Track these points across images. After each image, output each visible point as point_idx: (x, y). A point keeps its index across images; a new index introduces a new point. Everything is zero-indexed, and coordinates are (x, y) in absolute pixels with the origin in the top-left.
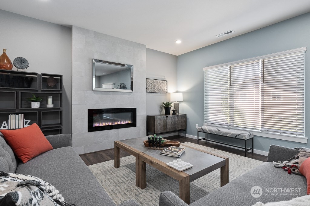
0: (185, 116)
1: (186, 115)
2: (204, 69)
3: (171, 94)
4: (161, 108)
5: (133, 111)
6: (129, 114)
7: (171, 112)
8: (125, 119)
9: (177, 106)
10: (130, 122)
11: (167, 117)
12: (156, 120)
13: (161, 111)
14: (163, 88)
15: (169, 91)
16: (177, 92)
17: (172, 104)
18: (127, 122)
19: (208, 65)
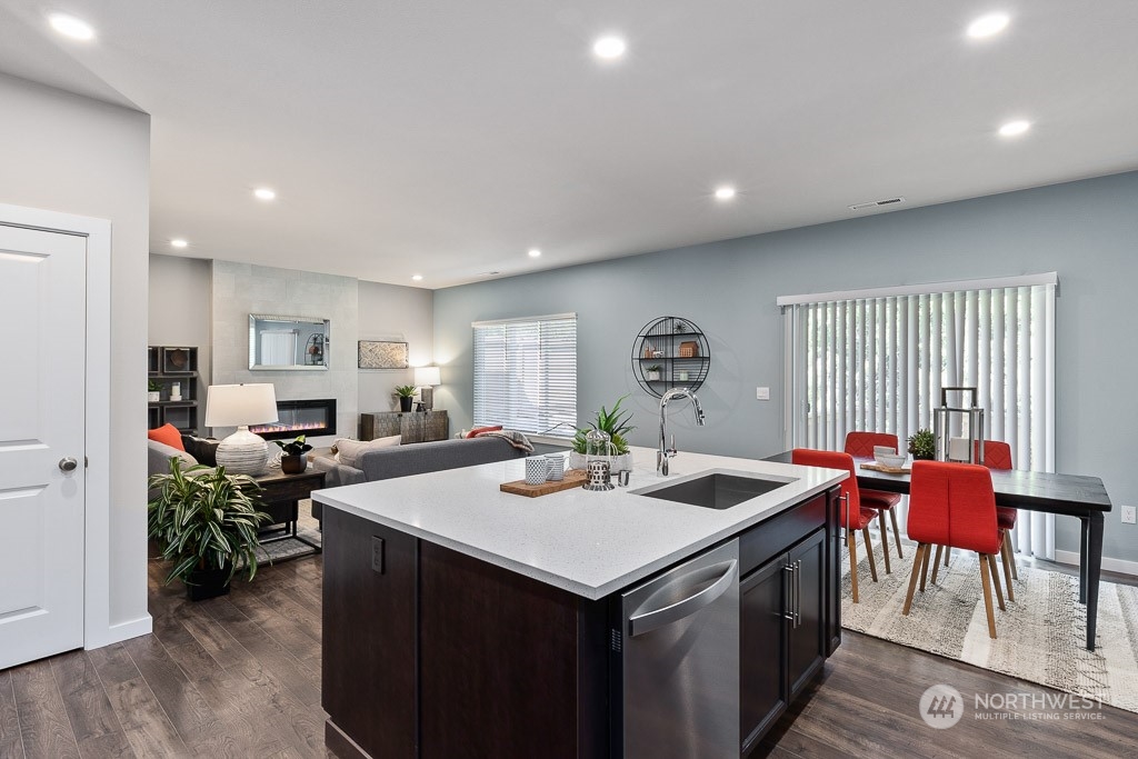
0: (444, 414)
1: (446, 412)
2: (474, 325)
3: (416, 370)
4: (394, 398)
5: (329, 407)
6: (322, 412)
7: (414, 407)
8: (312, 422)
9: (428, 394)
10: (322, 426)
11: (400, 416)
12: (375, 421)
13: (392, 406)
14: (398, 358)
15: (411, 364)
16: (433, 365)
17: (418, 391)
18: (316, 426)
19: (480, 319)
